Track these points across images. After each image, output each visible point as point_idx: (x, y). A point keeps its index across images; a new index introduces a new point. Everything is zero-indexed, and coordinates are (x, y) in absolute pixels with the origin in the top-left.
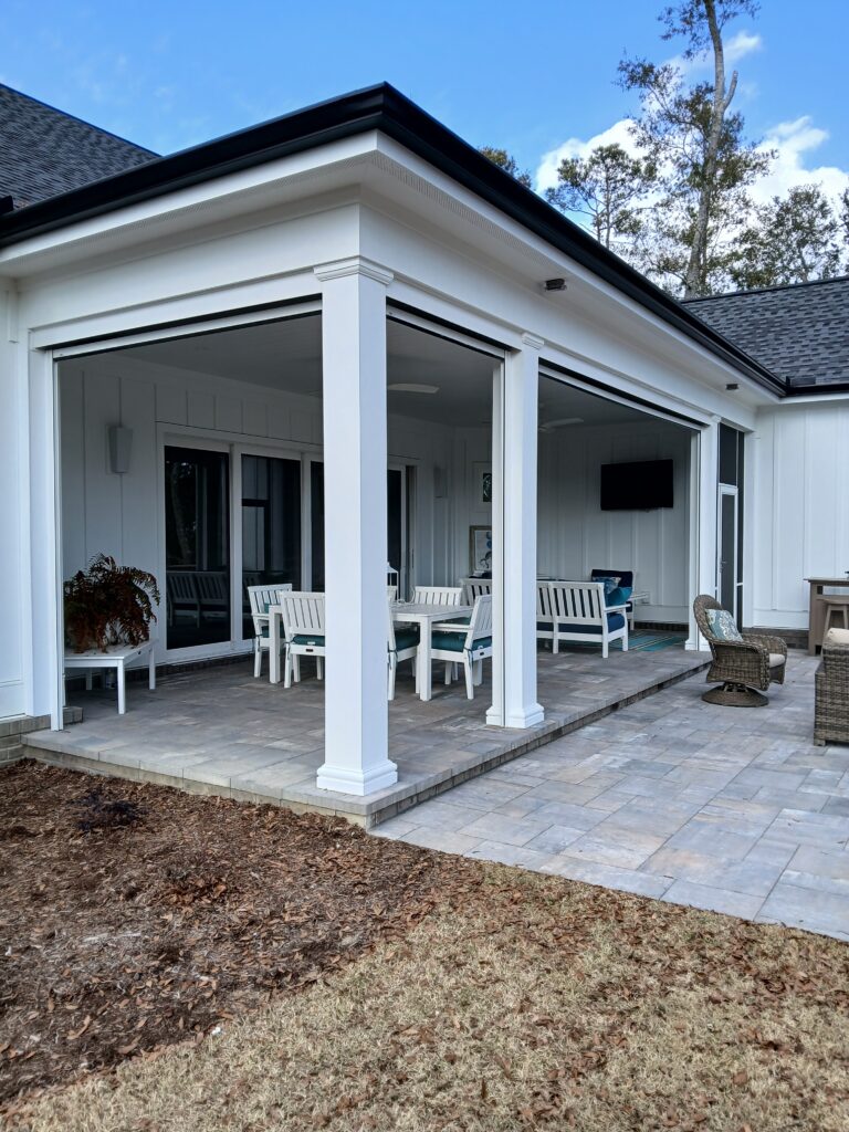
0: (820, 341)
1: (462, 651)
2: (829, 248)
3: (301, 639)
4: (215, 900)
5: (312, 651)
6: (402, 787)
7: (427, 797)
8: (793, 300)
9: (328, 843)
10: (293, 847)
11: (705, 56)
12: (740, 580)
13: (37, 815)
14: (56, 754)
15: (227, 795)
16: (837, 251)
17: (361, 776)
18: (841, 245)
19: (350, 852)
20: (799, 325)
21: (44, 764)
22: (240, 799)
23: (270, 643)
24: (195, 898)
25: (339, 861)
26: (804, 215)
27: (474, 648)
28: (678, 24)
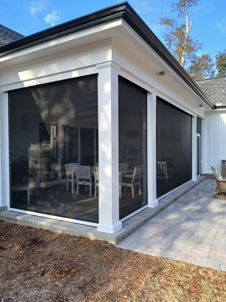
0: (222, 93)
1: (131, 183)
2: (212, 70)
3: (81, 180)
4: (72, 275)
5: (85, 183)
6: (124, 230)
7: (131, 232)
8: (213, 82)
9: (103, 251)
10: (92, 252)
11: (183, 17)
12: (201, 160)
13: (6, 241)
14: (9, 219)
15: (67, 233)
16: (214, 71)
17: (112, 228)
18: (215, 70)
19: (111, 254)
20: (215, 89)
21: (6, 222)
22: (71, 234)
23: (72, 181)
24: (65, 275)
25: (108, 257)
26: (205, 61)
27: (134, 182)
28: (176, 8)
